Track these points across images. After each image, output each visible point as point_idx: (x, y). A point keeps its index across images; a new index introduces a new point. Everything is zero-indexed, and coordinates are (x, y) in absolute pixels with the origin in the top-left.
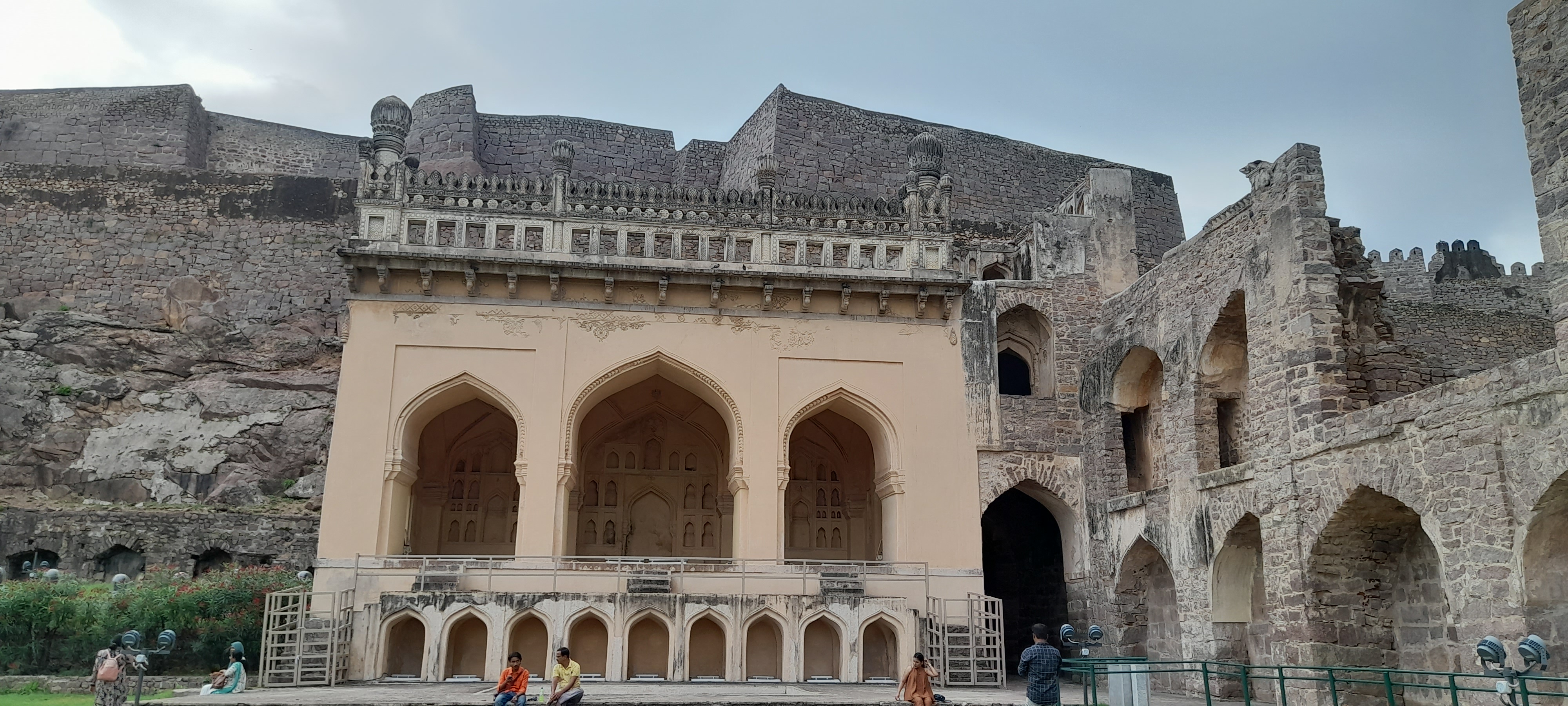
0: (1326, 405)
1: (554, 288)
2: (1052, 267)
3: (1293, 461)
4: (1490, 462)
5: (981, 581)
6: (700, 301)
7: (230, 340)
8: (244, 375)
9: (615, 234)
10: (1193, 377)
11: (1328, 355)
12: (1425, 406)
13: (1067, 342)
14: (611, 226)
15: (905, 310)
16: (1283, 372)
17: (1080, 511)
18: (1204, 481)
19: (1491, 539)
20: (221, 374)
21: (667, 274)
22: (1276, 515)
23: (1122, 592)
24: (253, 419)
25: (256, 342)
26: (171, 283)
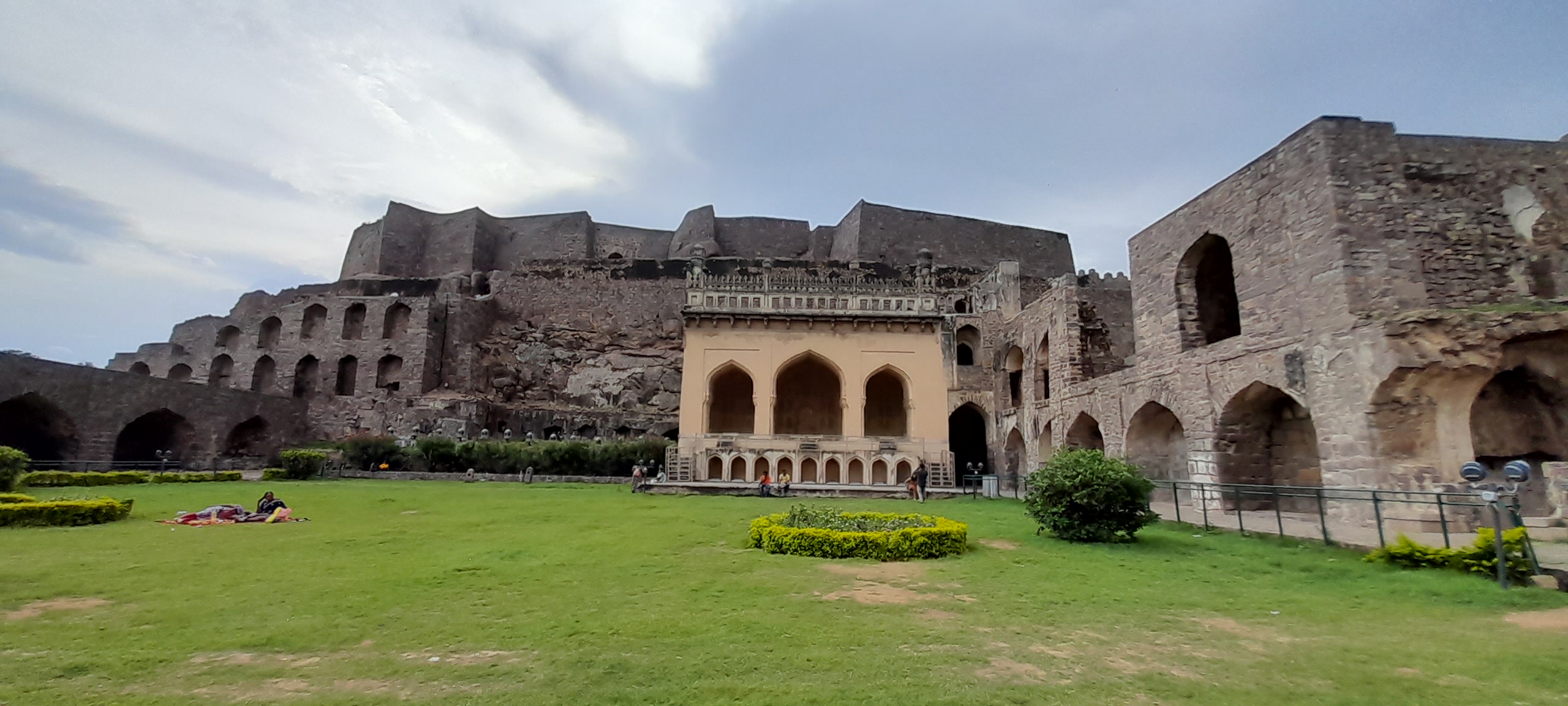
0: (1073, 379)
1: (766, 323)
2: (982, 307)
3: (1061, 401)
4: (1118, 405)
5: (948, 445)
6: (826, 327)
7: (620, 335)
8: (627, 351)
9: (790, 299)
10: (1034, 361)
11: (1074, 359)
12: (1101, 383)
13: (987, 341)
14: (788, 296)
15: (916, 328)
16: (1059, 365)
17: (992, 415)
18: (1037, 405)
19: (1117, 434)
20: (619, 351)
21: (813, 316)
22: (1056, 421)
23: (1008, 449)
24: (632, 371)
25: (630, 336)
26: (592, 310)
